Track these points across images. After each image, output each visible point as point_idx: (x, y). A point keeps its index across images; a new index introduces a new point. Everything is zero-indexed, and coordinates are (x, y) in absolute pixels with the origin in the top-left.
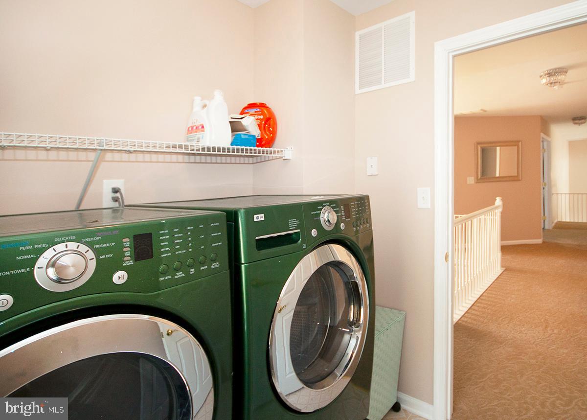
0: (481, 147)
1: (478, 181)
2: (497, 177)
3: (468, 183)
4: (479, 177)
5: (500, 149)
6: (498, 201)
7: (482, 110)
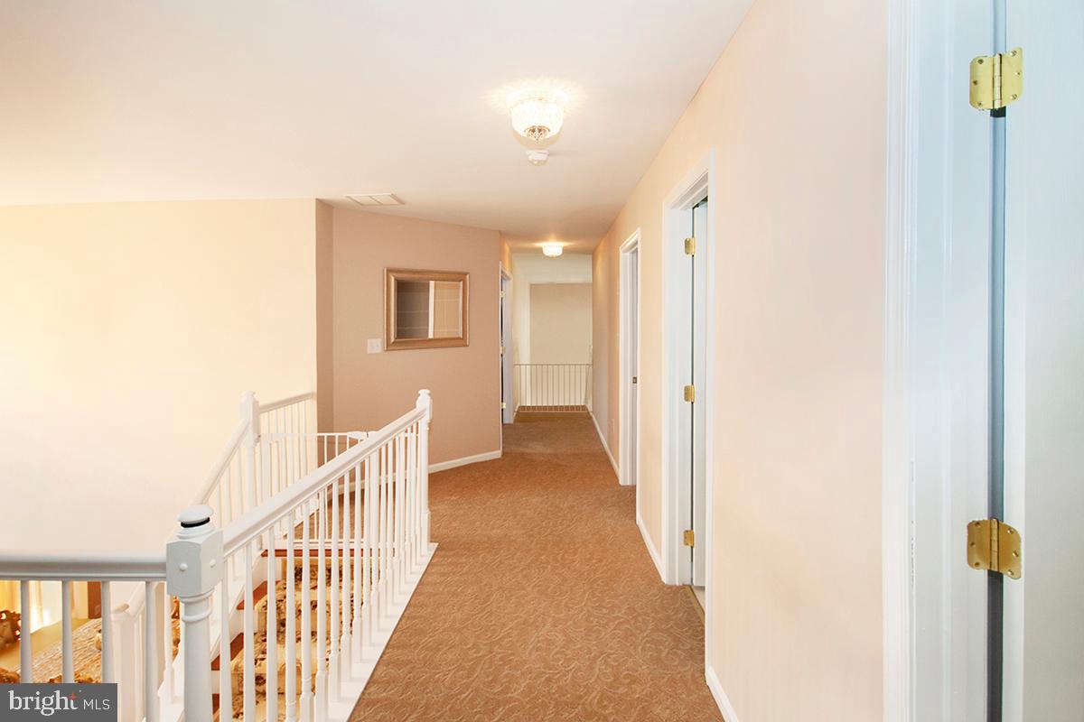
0: (395, 279)
1: (389, 346)
2: (431, 340)
3: (369, 352)
4: (392, 340)
5: (435, 284)
6: (424, 400)
7: (393, 196)
